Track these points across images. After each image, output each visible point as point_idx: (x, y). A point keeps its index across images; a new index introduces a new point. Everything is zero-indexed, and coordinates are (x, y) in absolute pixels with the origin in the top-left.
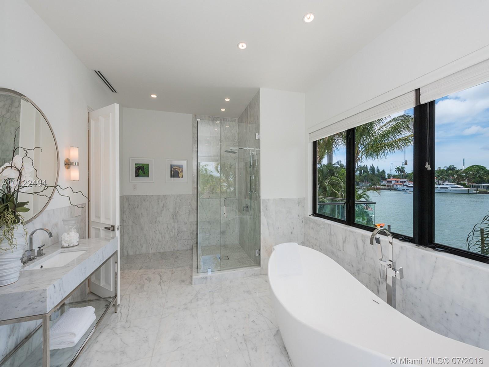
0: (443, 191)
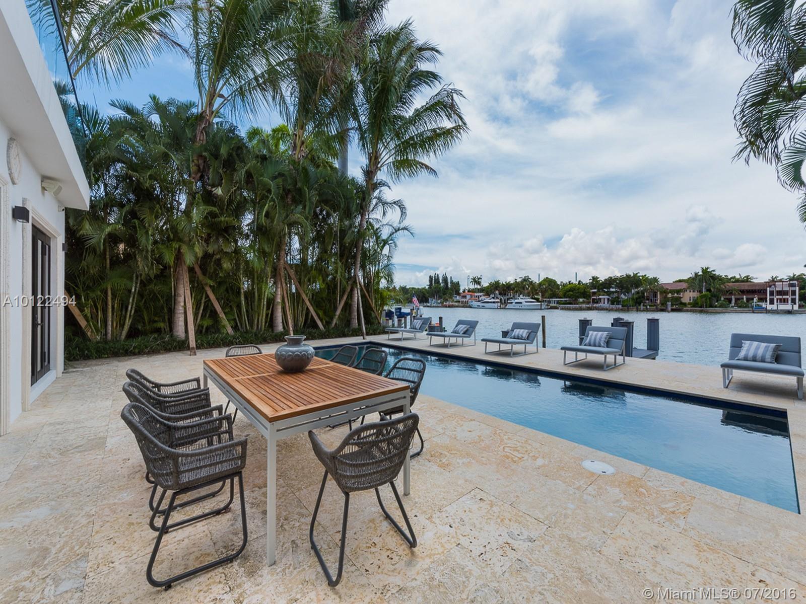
0: (518, 306)
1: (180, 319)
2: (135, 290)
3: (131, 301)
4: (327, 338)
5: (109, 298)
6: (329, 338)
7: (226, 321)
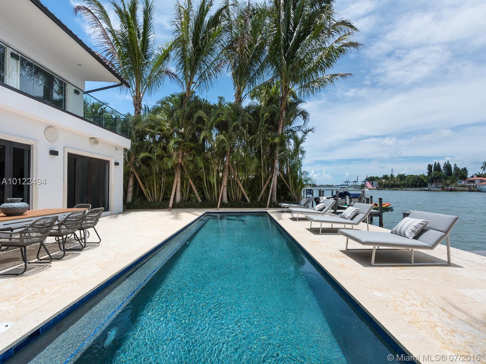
1: (178, 193)
2: (164, 180)
3: (162, 185)
4: (249, 208)
5: (155, 184)
6: (250, 208)
7: (197, 195)
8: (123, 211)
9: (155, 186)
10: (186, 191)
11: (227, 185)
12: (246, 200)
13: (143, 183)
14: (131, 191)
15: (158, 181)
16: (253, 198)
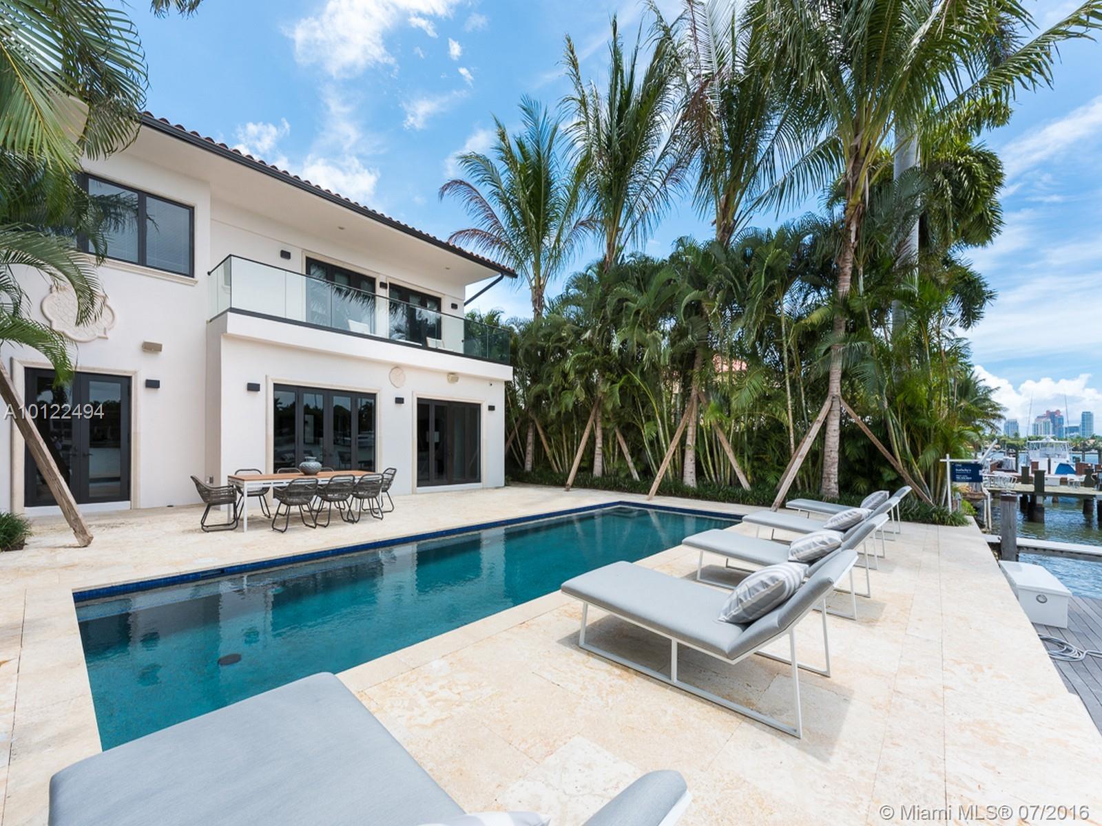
7: (631, 465)
8: (506, 485)
9: (565, 444)
10: (614, 455)
11: (697, 444)
12: (739, 484)
13: (548, 439)
14: (531, 453)
15: (570, 435)
16: (759, 481)
